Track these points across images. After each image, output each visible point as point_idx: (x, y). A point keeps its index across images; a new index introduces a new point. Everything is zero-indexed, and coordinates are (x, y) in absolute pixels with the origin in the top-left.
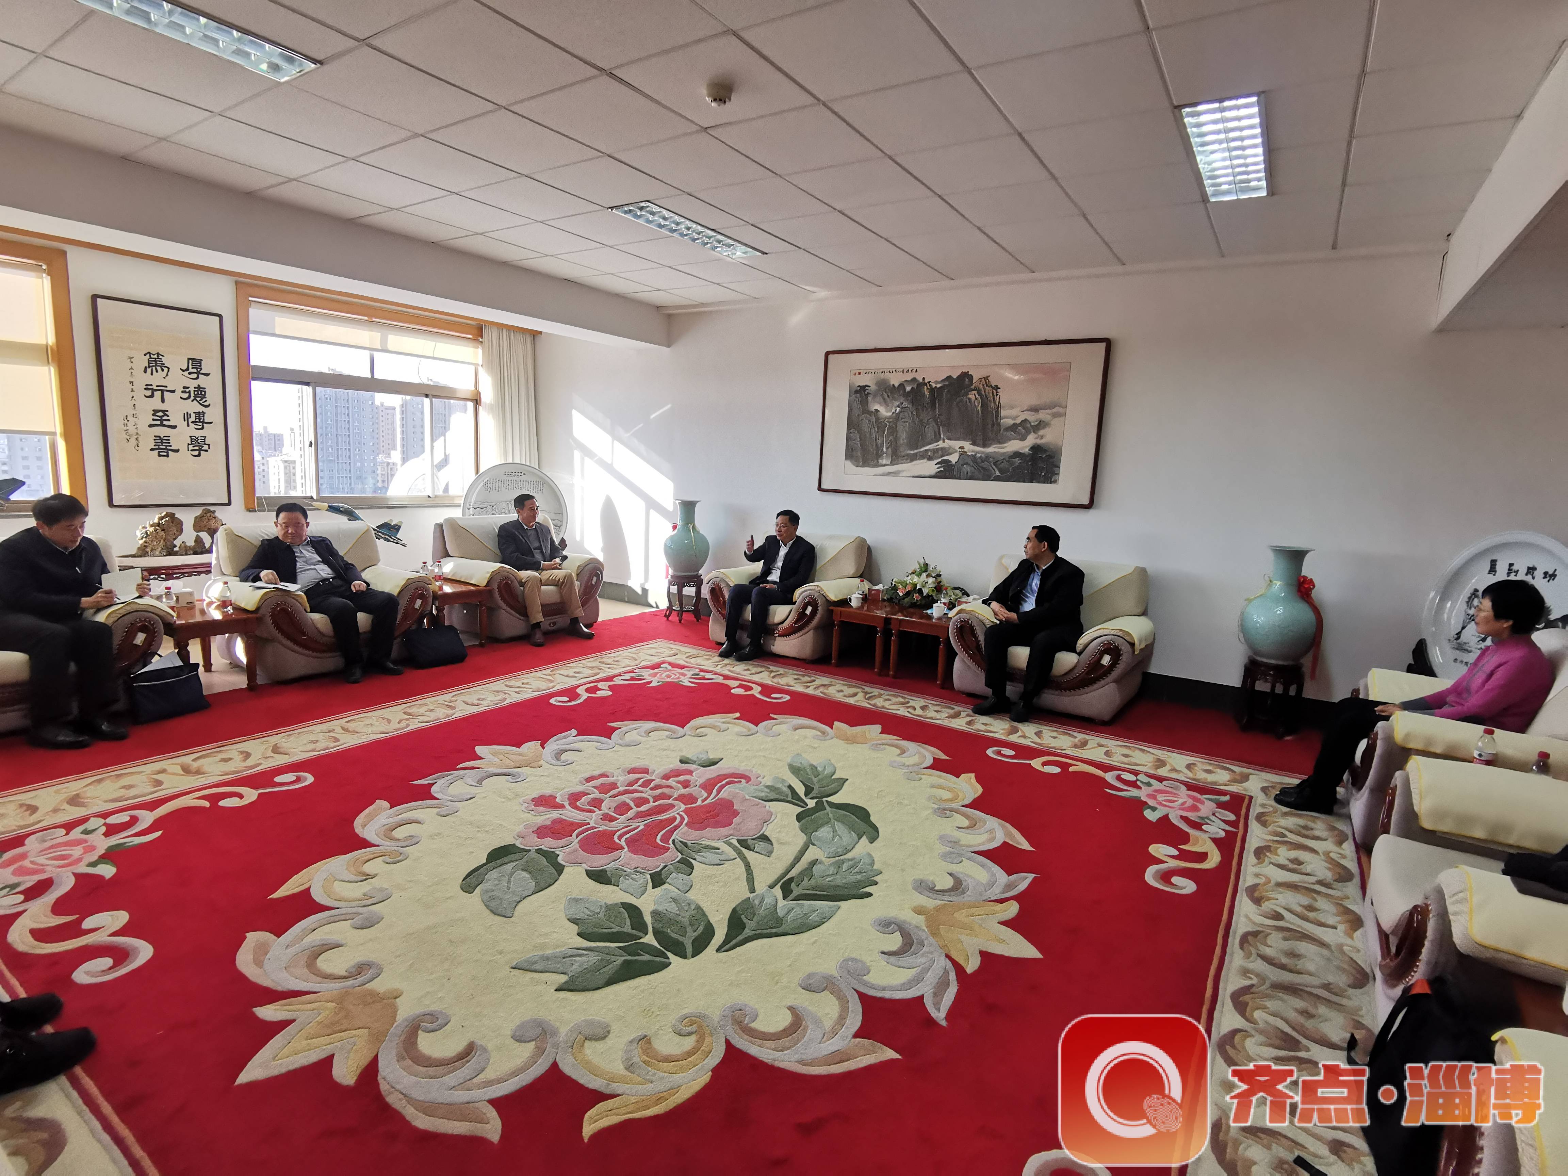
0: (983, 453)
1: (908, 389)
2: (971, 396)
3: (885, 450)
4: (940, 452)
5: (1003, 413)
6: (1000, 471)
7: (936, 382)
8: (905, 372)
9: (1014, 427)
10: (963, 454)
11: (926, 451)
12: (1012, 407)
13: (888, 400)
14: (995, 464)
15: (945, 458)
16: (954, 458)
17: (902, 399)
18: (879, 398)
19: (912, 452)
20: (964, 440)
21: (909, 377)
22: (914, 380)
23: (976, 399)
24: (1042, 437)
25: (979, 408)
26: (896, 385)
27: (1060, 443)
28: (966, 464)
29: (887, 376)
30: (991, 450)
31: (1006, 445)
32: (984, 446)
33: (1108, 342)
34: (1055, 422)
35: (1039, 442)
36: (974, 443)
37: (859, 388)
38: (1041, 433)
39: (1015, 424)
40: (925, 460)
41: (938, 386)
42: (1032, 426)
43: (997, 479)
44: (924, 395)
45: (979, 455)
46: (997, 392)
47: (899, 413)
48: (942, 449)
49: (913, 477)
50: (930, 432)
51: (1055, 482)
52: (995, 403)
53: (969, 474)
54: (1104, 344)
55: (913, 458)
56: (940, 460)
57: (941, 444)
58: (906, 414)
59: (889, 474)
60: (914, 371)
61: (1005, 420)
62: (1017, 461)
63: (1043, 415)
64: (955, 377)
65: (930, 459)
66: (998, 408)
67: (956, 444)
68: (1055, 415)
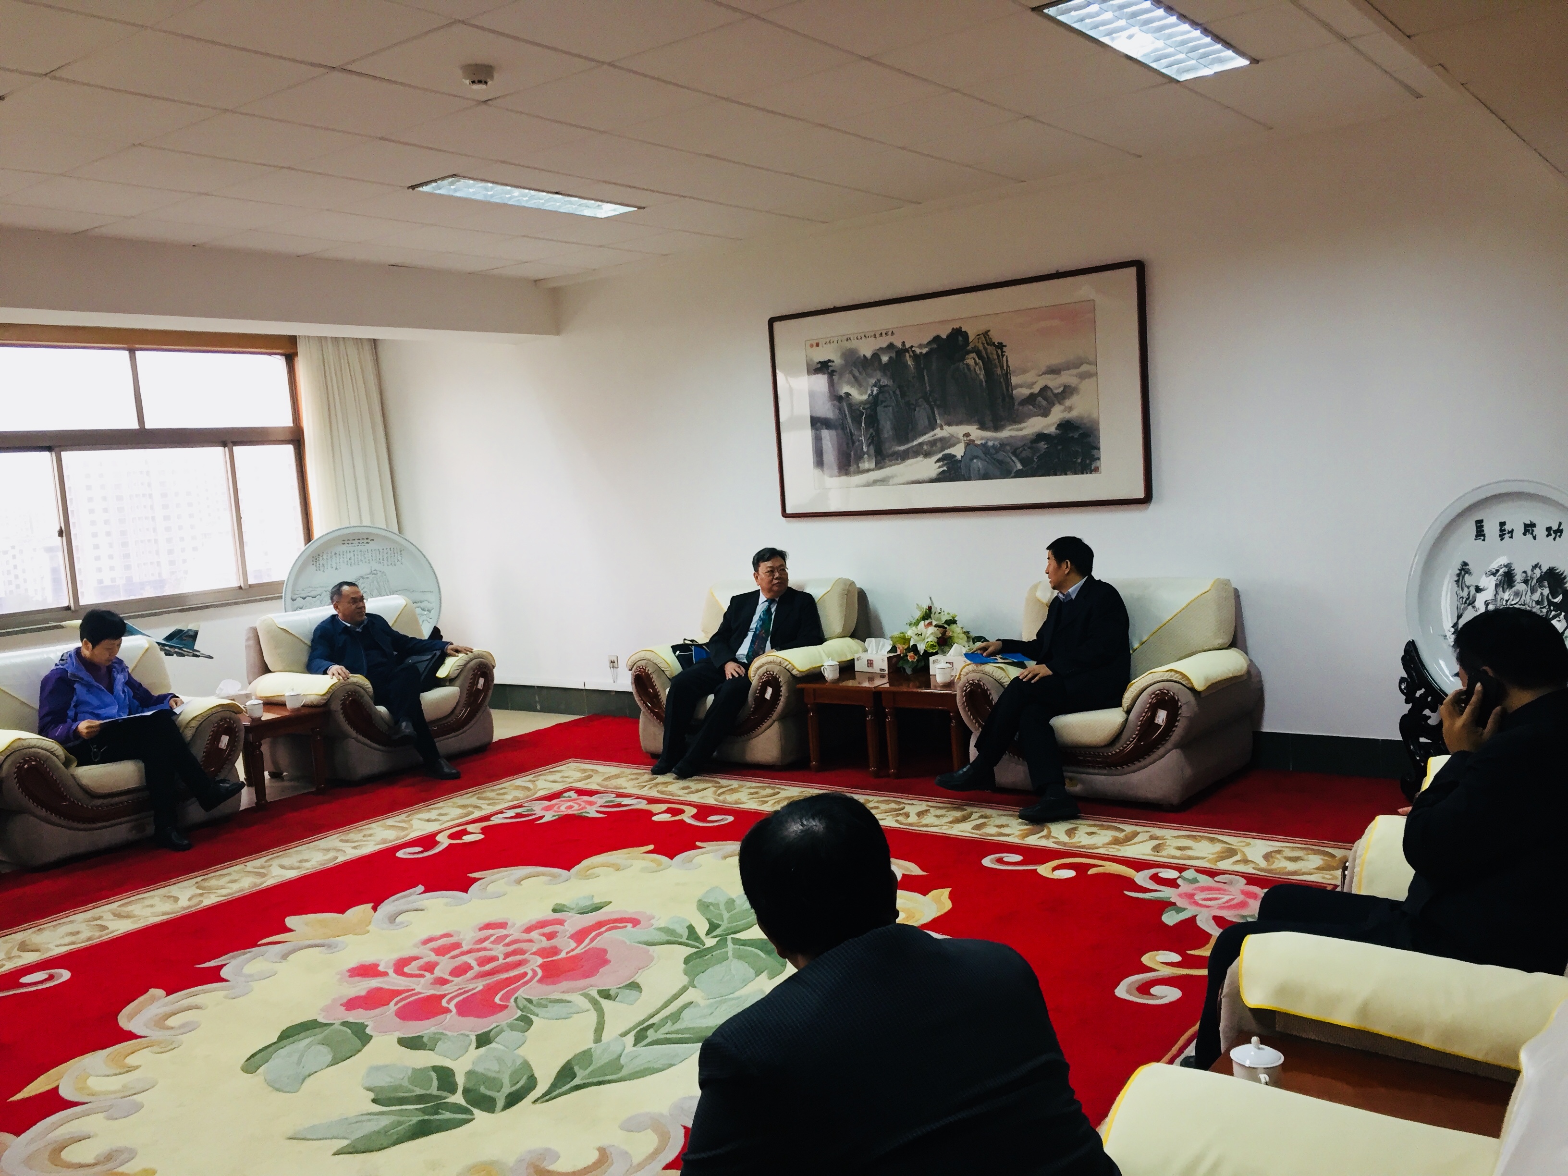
0: (995, 439)
1: (885, 359)
2: (971, 360)
3: (865, 449)
4: (939, 445)
5: (1014, 380)
6: (1022, 461)
7: (921, 346)
8: (878, 335)
9: (1031, 399)
10: (970, 444)
11: (921, 444)
12: (1024, 371)
13: (860, 378)
14: (1014, 453)
15: (947, 452)
16: (958, 451)
17: (878, 375)
18: (847, 376)
19: (902, 448)
20: (969, 422)
21: (883, 343)
22: (891, 346)
23: (976, 364)
24: (1070, 409)
25: (982, 377)
26: (869, 355)
27: (1095, 416)
28: (976, 457)
29: (854, 344)
30: (1006, 433)
31: (1023, 425)
32: (997, 428)
33: (1140, 266)
34: (1086, 386)
35: (1067, 416)
36: (983, 427)
37: (819, 366)
38: (1068, 403)
39: (1032, 395)
40: (920, 458)
41: (925, 351)
42: (1056, 395)
43: (1019, 474)
44: (906, 365)
45: (990, 444)
46: (1002, 352)
47: (878, 394)
48: (942, 439)
49: (908, 483)
50: (921, 415)
51: (1097, 470)
52: (1002, 367)
53: (982, 472)
54: (1133, 271)
55: (904, 456)
56: (940, 455)
57: (939, 433)
58: (887, 395)
59: (875, 482)
60: (890, 333)
61: (1019, 390)
62: (1043, 446)
63: (1068, 378)
64: (944, 337)
65: (927, 455)
66: (1007, 375)
67: (959, 431)
68: (1083, 376)
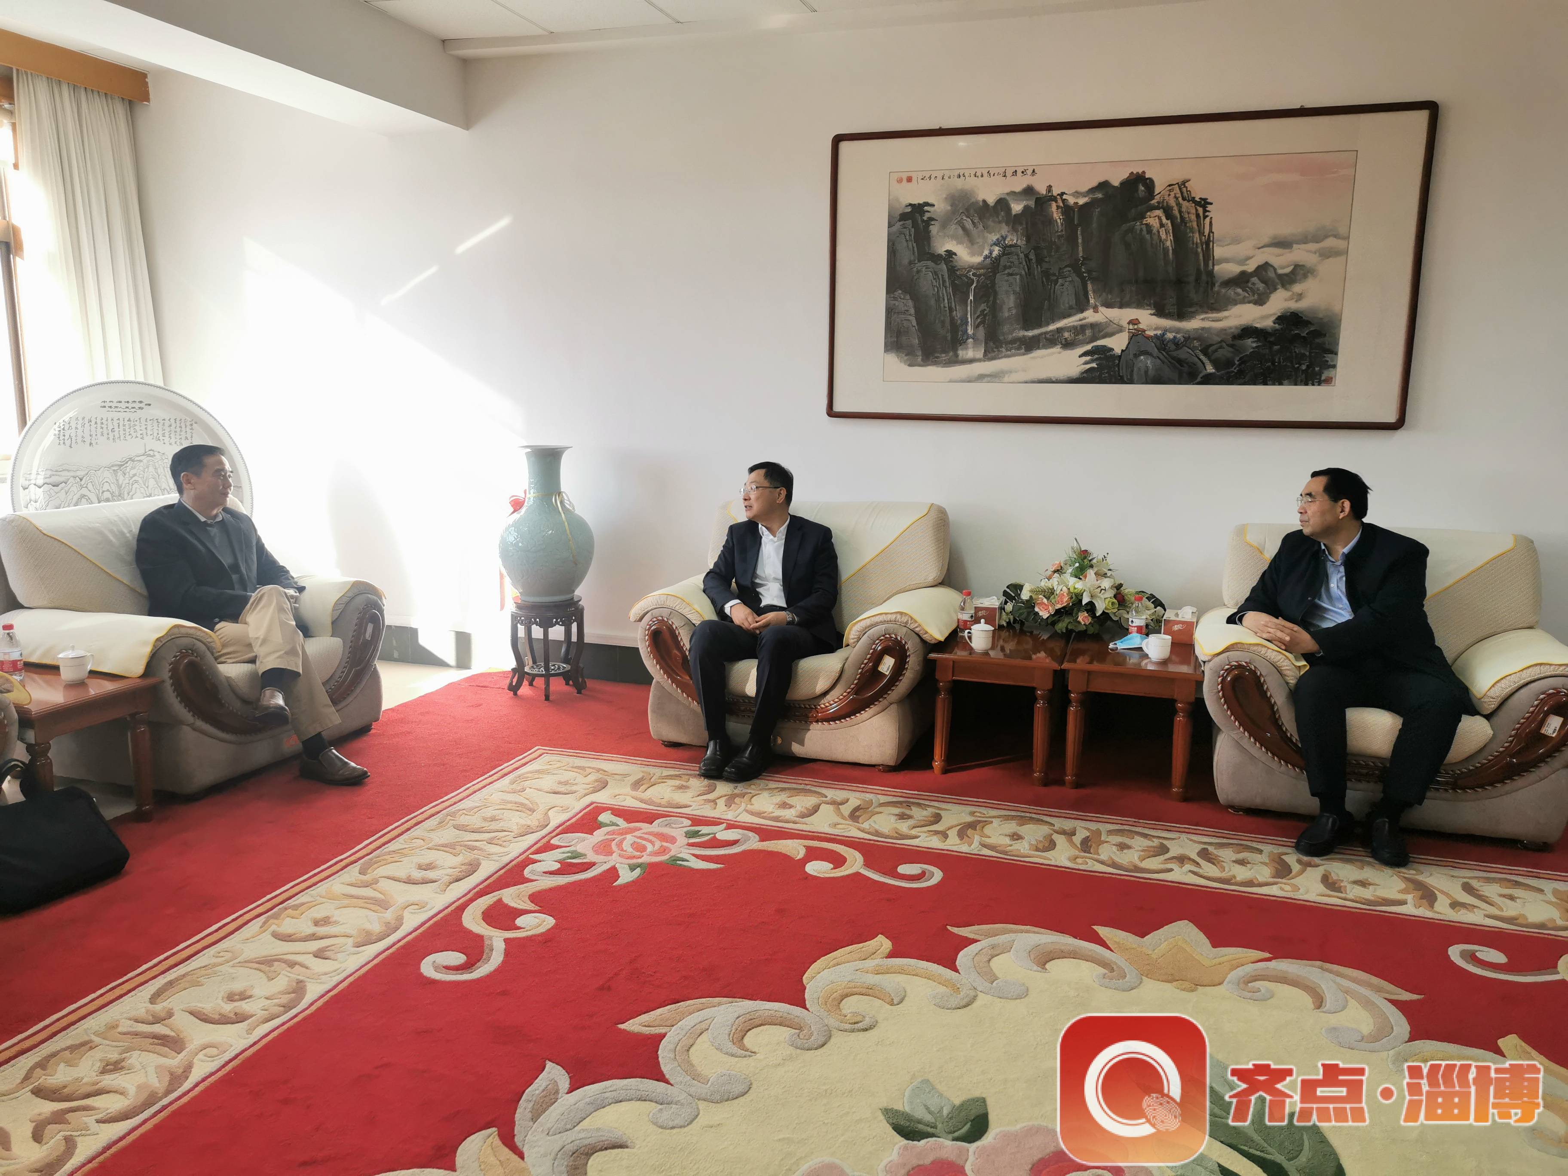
0: (1178, 331)
1: (1017, 207)
2: (1153, 219)
3: (970, 331)
4: (1088, 333)
5: (1218, 252)
6: (1215, 363)
7: (1077, 194)
8: (1009, 173)
9: (1241, 280)
10: (1137, 336)
11: (1059, 330)
12: (1236, 241)
13: (974, 232)
14: (1205, 352)
15: (1100, 343)
16: (1118, 343)
17: (1004, 230)
18: (953, 228)
19: (1030, 333)
20: (1139, 305)
21: (1019, 185)
22: (1029, 191)
23: (1162, 225)
24: (1300, 297)
25: (1168, 244)
26: (991, 201)
27: (1337, 309)
28: (1146, 353)
29: (970, 183)
30: (1194, 324)
31: (1225, 313)
32: (1181, 316)
33: (1432, 108)
34: (1327, 268)
35: (1294, 306)
36: (1160, 312)
37: (909, 209)
38: (1297, 288)
39: (1243, 273)
40: (1057, 349)
41: (1082, 201)
42: (1280, 277)
43: (1208, 380)
44: (1050, 221)
45: (1170, 336)
46: (1205, 211)
47: (999, 257)
48: (1093, 326)
49: (1033, 382)
50: (1065, 292)
51: (1328, 381)
52: (1201, 233)
53: (1151, 373)
54: (1422, 116)
55: (1030, 345)
56: (1089, 347)
57: (1090, 316)
58: (1014, 258)
59: (981, 378)
60: (1029, 172)
61: (1225, 266)
62: (1250, 343)
63: (1301, 254)
64: (1116, 183)
65: (1068, 345)
66: (1208, 244)
67: (1123, 315)
68: (1326, 254)
